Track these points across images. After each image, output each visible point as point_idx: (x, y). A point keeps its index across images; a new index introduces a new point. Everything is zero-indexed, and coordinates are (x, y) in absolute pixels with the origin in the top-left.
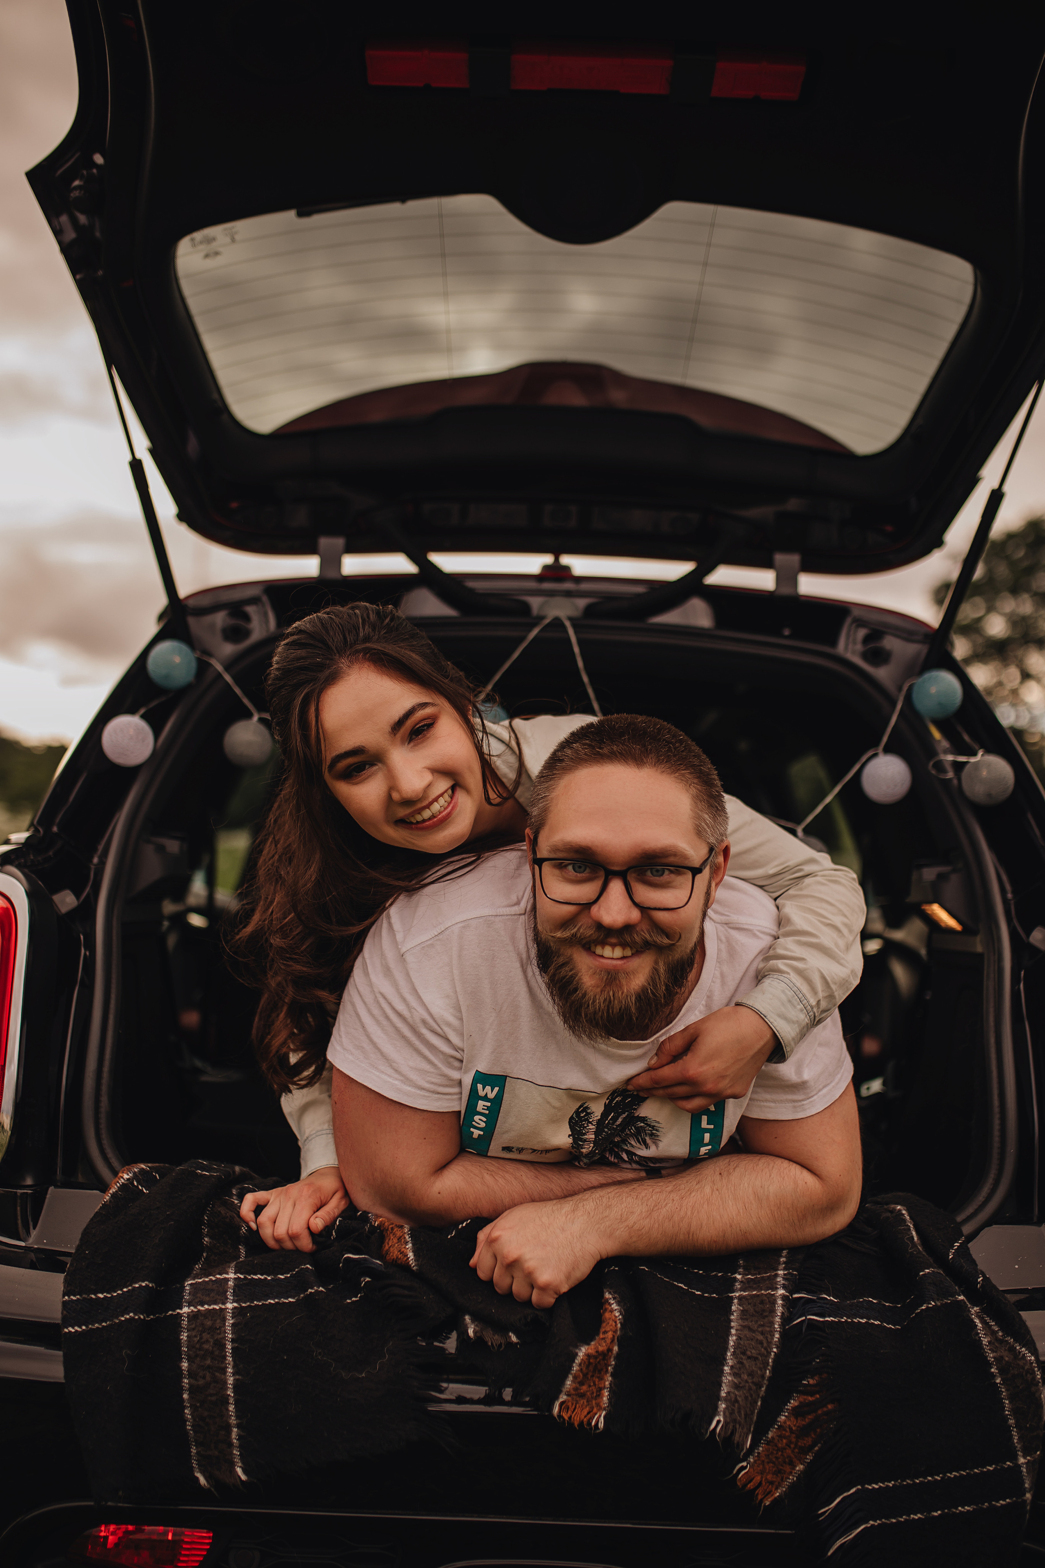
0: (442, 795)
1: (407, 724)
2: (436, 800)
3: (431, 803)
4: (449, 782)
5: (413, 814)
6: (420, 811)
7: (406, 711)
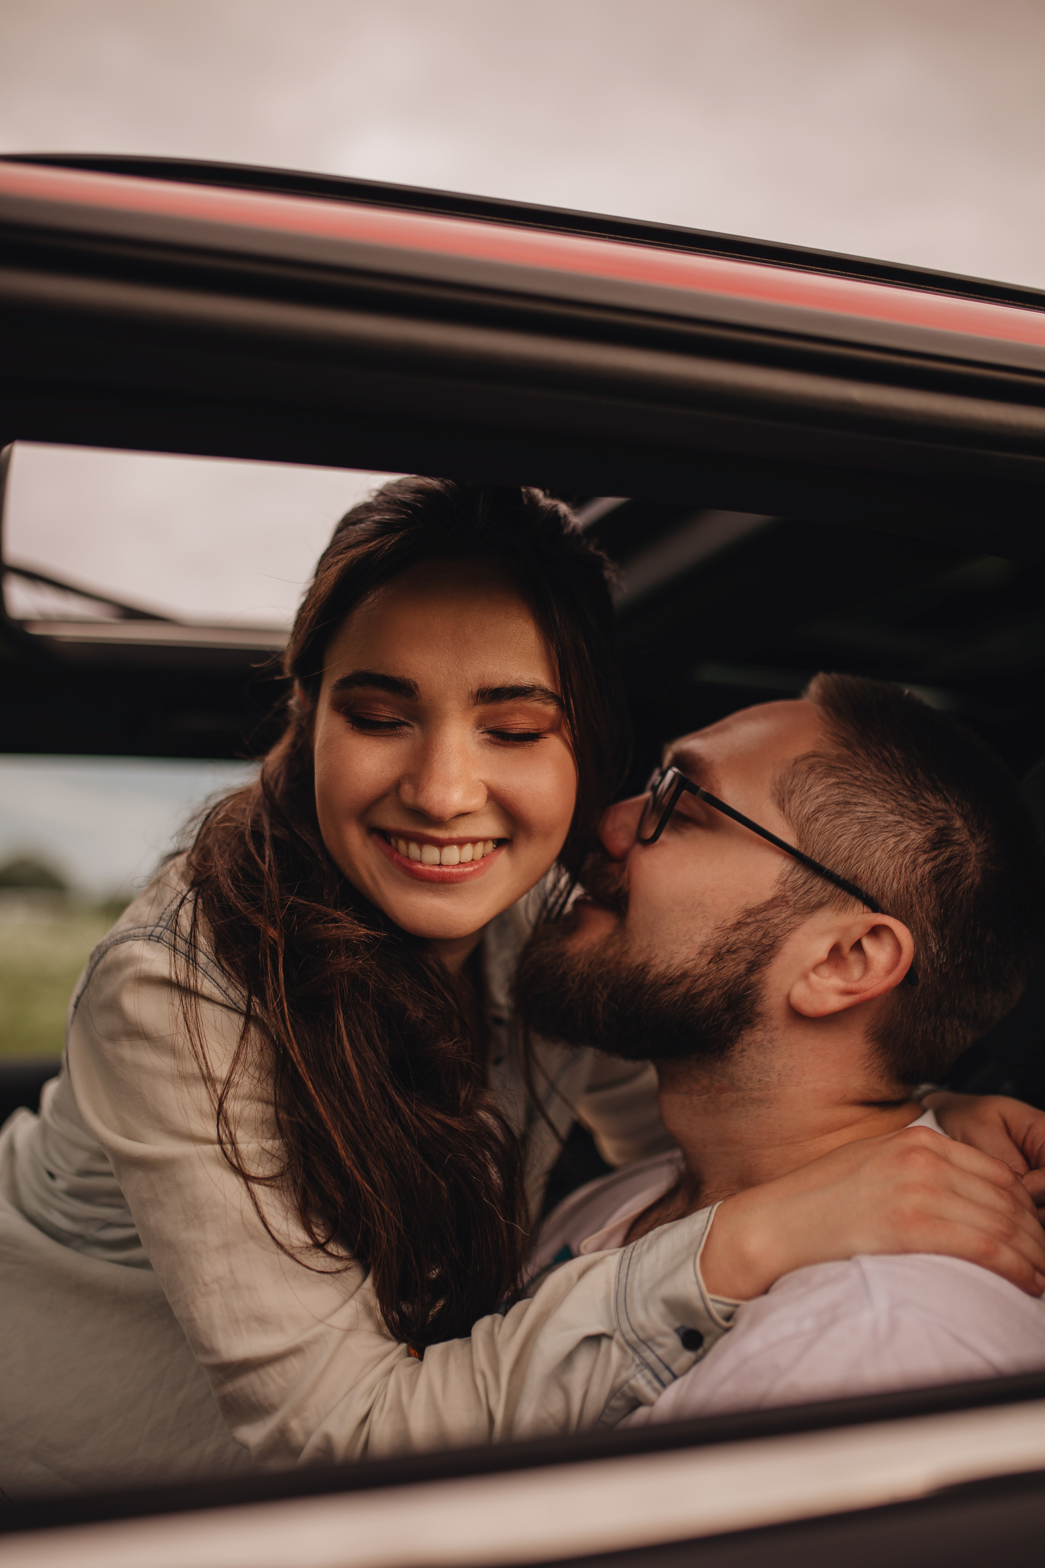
0: (474, 841)
1: (504, 705)
2: (461, 843)
3: (450, 842)
4: (501, 829)
5: (409, 838)
6: (423, 841)
7: (519, 685)
